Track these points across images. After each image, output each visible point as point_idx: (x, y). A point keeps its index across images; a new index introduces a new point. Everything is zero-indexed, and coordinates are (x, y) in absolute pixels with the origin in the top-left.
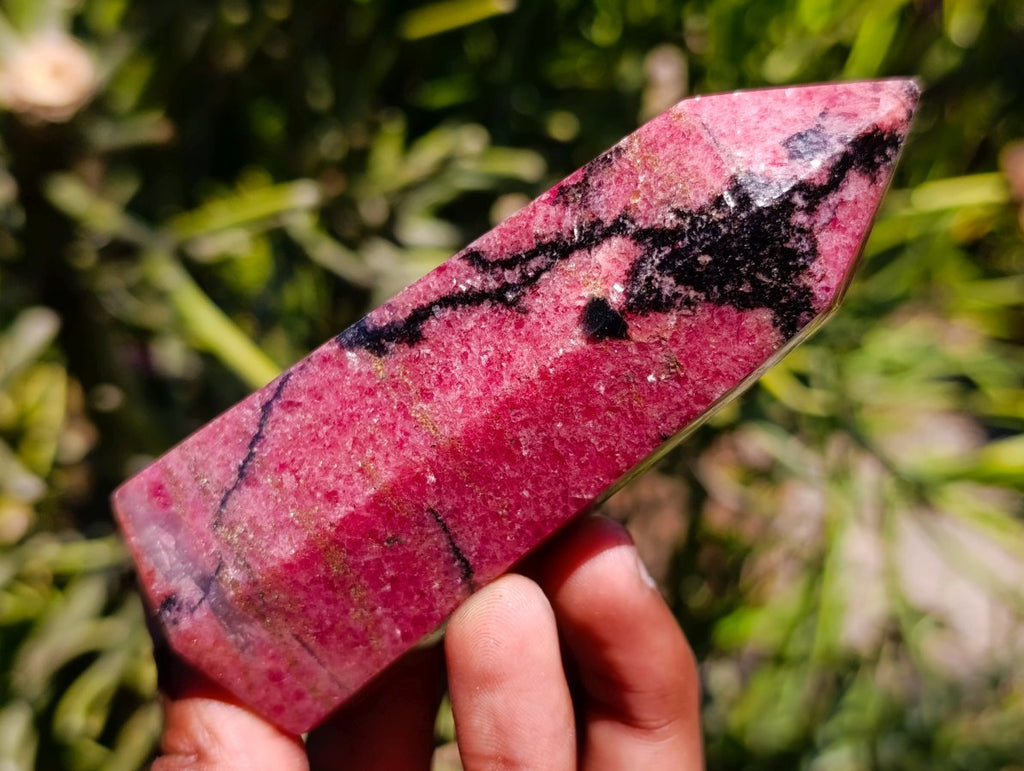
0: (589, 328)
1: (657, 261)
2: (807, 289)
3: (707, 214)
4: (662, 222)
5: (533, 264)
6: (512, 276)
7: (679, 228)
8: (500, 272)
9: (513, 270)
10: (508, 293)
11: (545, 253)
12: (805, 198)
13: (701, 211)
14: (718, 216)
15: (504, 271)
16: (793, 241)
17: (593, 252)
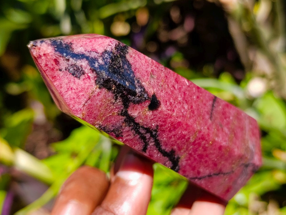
0: (158, 106)
1: (133, 97)
2: (116, 48)
3: (114, 90)
4: (120, 102)
5: (143, 131)
6: (148, 136)
7: (121, 96)
8: (148, 140)
9: (146, 136)
10: (153, 134)
11: (139, 130)
12: (95, 63)
13: (114, 92)
14: (114, 87)
15: (147, 139)
16: (108, 60)
17: (135, 117)
